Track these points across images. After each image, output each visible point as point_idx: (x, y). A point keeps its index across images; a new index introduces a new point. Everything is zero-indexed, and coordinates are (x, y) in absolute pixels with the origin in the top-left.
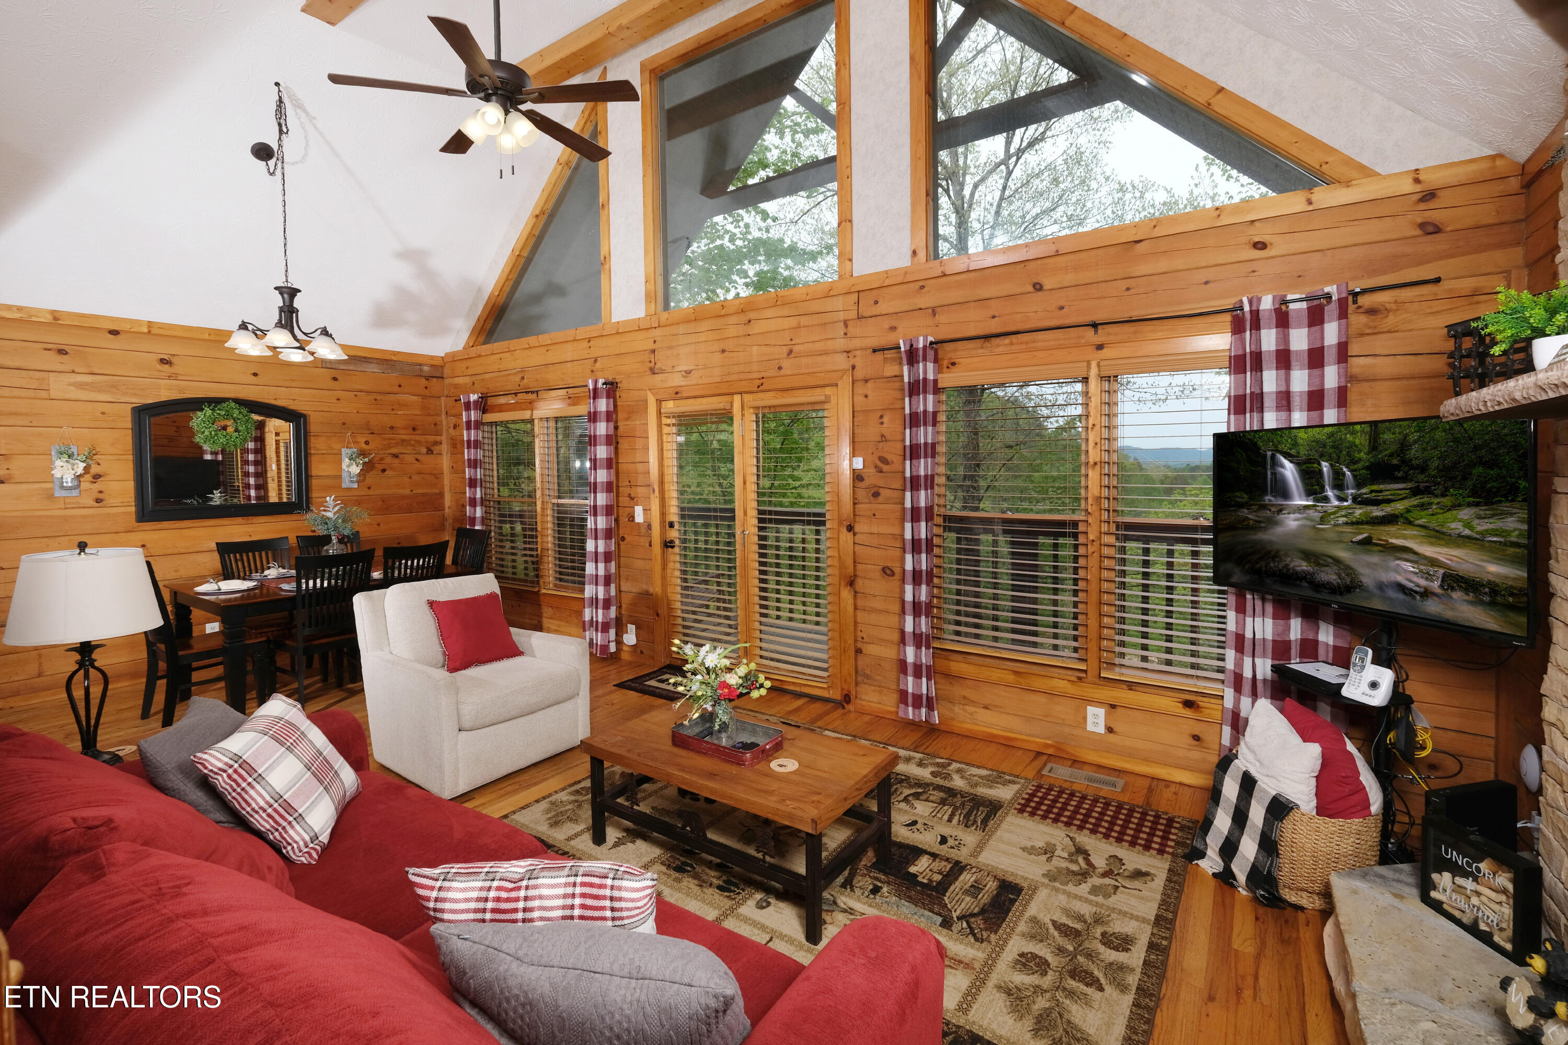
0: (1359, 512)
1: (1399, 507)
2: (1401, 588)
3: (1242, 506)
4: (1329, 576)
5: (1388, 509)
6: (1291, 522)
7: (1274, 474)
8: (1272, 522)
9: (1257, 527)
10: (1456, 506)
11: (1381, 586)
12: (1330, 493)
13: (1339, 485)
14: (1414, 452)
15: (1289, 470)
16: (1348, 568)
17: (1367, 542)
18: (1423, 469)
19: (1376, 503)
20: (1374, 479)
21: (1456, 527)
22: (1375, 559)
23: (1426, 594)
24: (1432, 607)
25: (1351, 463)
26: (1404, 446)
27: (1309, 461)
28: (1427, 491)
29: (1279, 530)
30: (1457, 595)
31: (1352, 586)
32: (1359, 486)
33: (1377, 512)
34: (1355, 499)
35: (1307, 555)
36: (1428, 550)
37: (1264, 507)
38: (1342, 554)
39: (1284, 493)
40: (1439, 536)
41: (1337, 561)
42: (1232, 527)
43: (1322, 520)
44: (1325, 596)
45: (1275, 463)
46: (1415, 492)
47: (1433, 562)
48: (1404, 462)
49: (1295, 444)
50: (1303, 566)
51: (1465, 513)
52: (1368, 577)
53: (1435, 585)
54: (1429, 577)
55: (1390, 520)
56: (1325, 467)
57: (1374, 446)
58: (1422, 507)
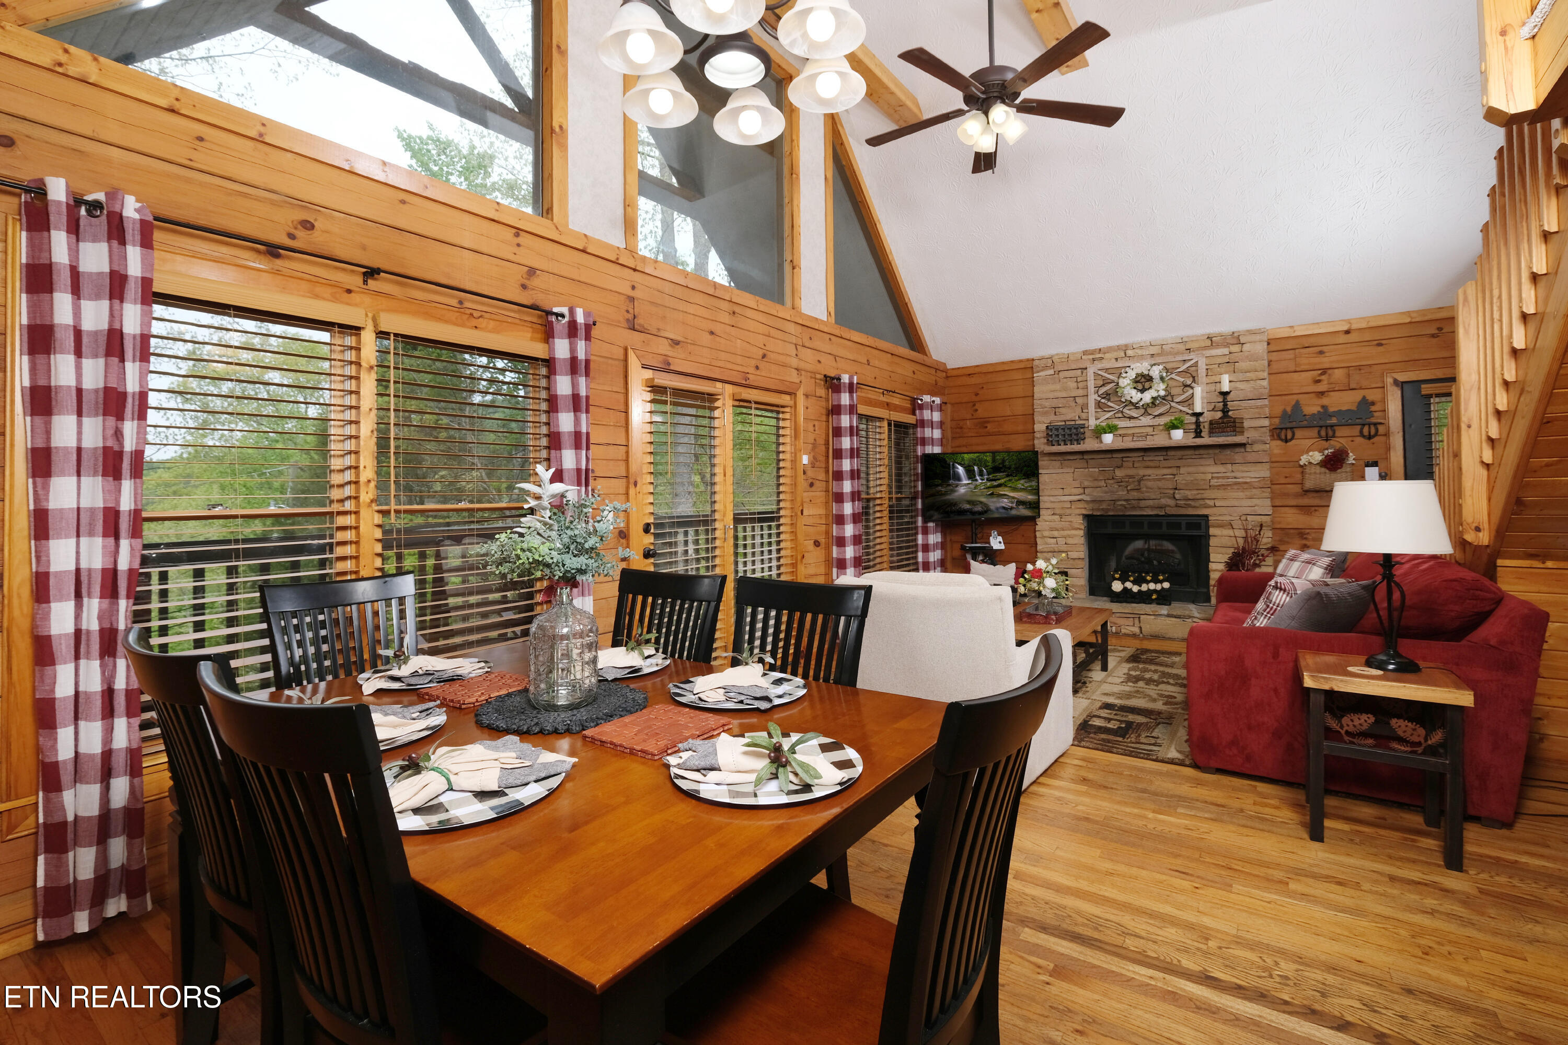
0: (989, 484)
1: (1002, 481)
2: (1004, 508)
3: (938, 485)
4: (978, 508)
5: (999, 482)
6: (962, 490)
7: (954, 472)
8: (953, 491)
9: (946, 494)
10: (1019, 480)
11: (997, 509)
12: (978, 478)
13: (981, 474)
14: (1007, 463)
15: (960, 470)
16: (986, 505)
17: (992, 494)
18: (1009, 468)
19: (995, 480)
20: (994, 473)
21: (1020, 486)
22: (995, 499)
23: (1012, 508)
24: (1014, 512)
25: (986, 466)
26: (1003, 461)
27: (969, 466)
28: (1011, 475)
29: (956, 494)
30: (1021, 507)
31: (987, 510)
32: (988, 474)
33: (995, 483)
34: (988, 480)
35: (969, 502)
36: (1012, 494)
37: (949, 485)
38: (983, 499)
39: (959, 479)
40: (1015, 489)
41: (981, 502)
42: (933, 495)
43: (975, 488)
44: (977, 517)
45: (954, 467)
46: (1008, 476)
47: (1013, 498)
48: (1004, 466)
49: (963, 459)
50: (968, 506)
51: (1022, 481)
52: (992, 506)
53: (1014, 505)
54: (1012, 503)
55: (1000, 485)
56: (976, 468)
57: (994, 460)
58: (1010, 480)
